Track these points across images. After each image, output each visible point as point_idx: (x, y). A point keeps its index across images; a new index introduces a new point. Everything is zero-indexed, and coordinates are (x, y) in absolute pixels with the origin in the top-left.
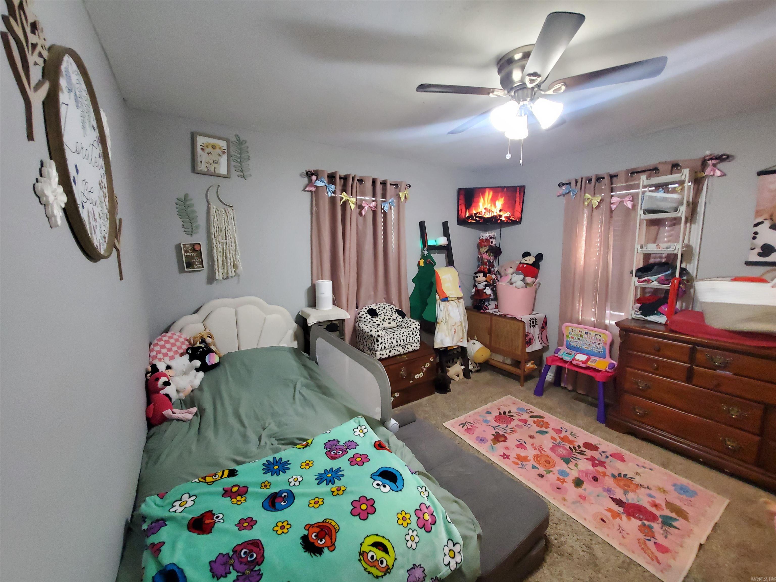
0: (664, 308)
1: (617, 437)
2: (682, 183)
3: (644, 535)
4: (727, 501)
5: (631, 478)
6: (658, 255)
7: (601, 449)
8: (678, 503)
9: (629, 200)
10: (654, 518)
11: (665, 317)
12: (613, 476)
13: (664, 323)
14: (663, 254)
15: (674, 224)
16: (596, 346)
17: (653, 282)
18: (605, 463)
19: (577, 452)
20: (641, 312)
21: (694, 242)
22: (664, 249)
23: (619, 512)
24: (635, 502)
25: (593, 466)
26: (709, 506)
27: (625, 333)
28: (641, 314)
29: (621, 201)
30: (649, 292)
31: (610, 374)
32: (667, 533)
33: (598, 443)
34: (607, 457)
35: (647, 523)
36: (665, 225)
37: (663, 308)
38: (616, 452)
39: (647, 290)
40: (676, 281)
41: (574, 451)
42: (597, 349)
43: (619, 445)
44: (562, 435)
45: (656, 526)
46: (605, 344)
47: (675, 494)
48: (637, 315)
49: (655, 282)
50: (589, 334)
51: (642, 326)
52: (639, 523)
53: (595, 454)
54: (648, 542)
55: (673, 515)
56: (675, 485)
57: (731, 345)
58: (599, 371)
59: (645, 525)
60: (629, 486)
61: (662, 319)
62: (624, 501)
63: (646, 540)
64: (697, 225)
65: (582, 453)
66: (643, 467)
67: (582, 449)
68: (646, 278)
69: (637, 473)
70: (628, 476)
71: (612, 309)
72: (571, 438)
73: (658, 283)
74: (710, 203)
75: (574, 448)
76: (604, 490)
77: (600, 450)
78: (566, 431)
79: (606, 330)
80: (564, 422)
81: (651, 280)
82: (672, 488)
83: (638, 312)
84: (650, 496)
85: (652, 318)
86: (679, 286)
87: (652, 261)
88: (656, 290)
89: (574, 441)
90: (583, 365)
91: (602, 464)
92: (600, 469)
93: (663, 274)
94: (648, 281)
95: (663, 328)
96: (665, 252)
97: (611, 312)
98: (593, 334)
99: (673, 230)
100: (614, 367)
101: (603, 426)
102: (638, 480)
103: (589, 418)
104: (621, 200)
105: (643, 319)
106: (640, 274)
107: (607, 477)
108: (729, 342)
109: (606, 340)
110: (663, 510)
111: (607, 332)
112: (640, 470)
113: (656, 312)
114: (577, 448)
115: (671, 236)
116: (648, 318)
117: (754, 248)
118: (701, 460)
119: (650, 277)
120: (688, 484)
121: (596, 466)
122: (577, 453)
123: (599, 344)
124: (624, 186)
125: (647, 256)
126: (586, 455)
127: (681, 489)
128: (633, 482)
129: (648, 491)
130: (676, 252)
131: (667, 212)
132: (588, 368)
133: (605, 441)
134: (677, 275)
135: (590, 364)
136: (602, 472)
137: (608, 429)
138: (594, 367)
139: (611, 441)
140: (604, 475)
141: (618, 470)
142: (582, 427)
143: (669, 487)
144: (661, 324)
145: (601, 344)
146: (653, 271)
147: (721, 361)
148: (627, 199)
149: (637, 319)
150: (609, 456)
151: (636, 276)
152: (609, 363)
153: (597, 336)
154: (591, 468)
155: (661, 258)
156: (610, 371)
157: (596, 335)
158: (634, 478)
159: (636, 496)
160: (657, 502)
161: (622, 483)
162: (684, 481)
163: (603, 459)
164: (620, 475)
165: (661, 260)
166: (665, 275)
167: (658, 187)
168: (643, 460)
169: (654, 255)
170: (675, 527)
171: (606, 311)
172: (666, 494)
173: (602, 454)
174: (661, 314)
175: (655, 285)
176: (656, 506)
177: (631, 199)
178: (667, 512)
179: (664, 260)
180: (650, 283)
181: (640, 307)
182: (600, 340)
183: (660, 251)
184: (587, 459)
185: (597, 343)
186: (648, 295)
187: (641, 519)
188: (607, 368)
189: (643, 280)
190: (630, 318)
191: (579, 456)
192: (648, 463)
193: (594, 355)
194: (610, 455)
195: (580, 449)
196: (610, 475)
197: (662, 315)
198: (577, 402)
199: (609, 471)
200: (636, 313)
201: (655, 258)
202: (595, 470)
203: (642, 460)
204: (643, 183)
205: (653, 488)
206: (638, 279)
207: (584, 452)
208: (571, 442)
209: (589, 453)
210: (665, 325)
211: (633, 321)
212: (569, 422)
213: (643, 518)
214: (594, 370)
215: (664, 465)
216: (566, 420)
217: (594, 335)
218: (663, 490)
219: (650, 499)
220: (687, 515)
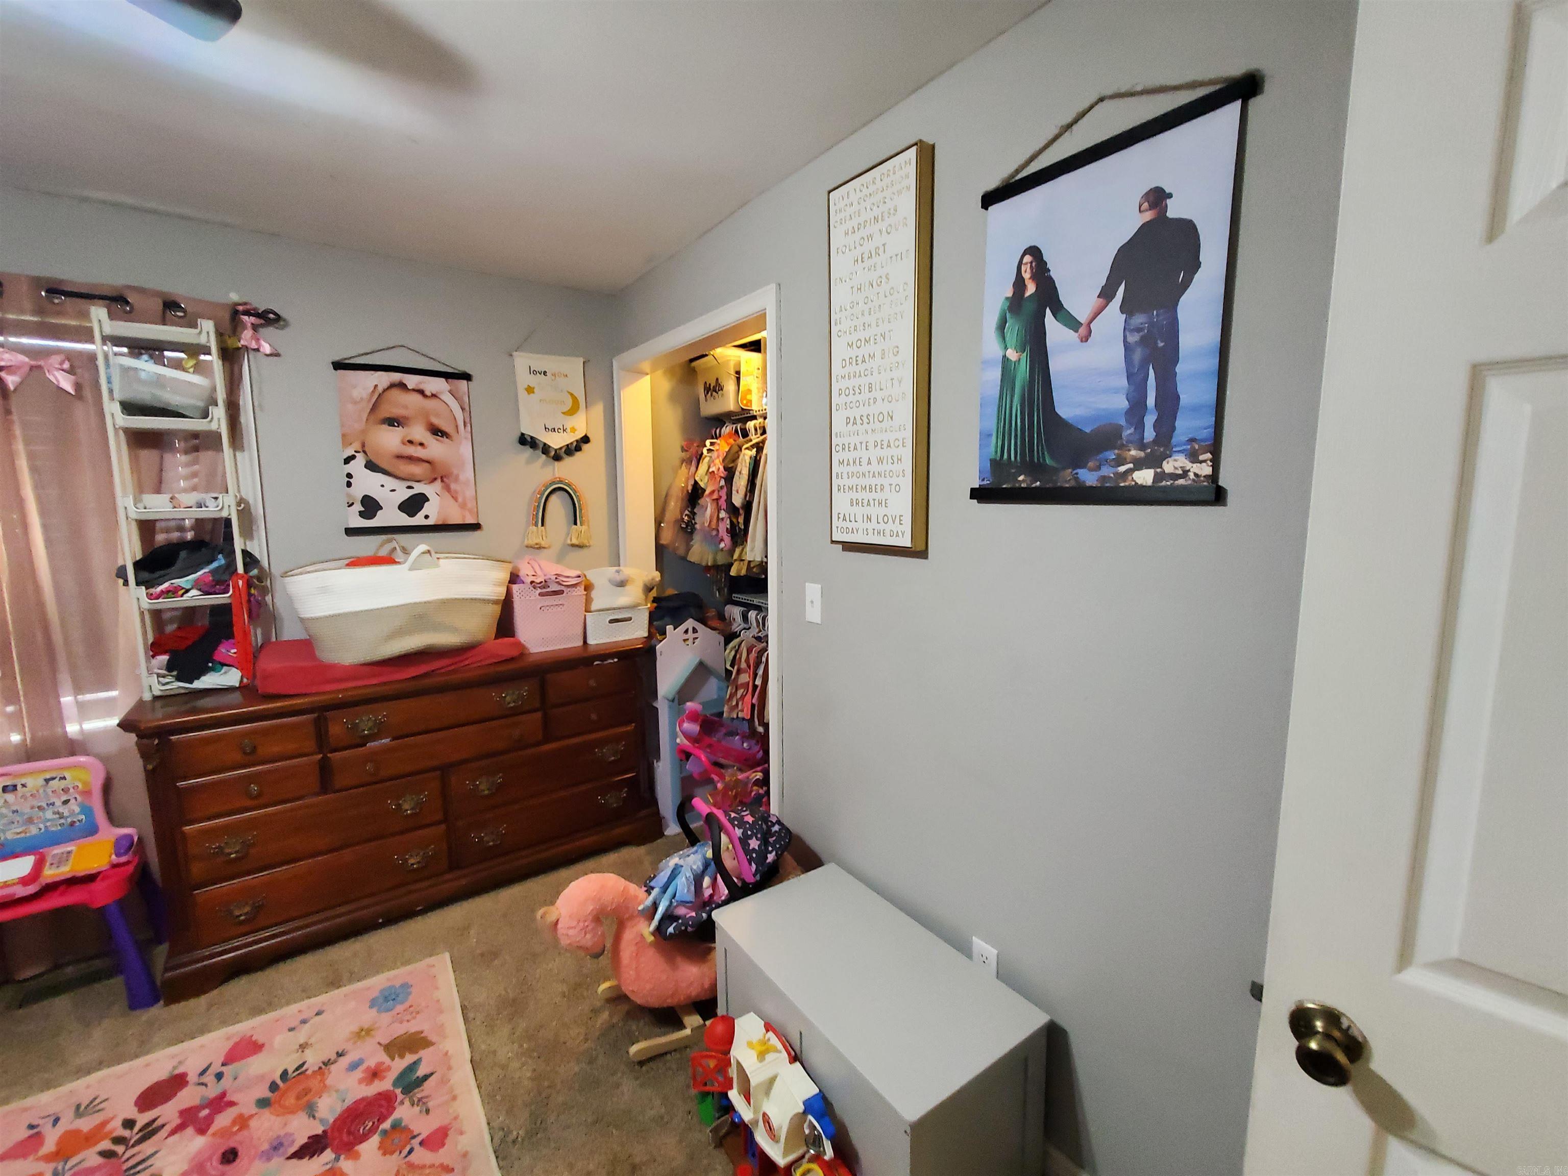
0: (226, 650)
1: (210, 1006)
2: (194, 350)
3: (398, 1152)
4: (447, 956)
5: (297, 1069)
6: (173, 524)
7: (192, 1068)
8: (400, 1030)
9: (60, 367)
10: (385, 1103)
11: (234, 669)
12: (263, 1103)
13: (237, 685)
14: (184, 519)
15: (196, 449)
16: (54, 813)
17: (187, 591)
18: (224, 1094)
19: (132, 1142)
20: (175, 673)
21: (252, 494)
22: (191, 507)
23: (328, 1167)
24: (339, 1109)
25: (202, 1131)
26: (437, 988)
27: (156, 742)
28: (179, 679)
29: (32, 368)
30: (171, 621)
31: (131, 868)
32: (424, 1103)
33: (174, 1062)
34: (219, 1076)
35: (386, 1125)
36: (172, 449)
37: (223, 650)
38: (229, 1045)
39: (166, 616)
40: (240, 583)
41: (120, 1149)
42: (62, 821)
43: (225, 1023)
44: (50, 1145)
45: (404, 1112)
46: (87, 793)
47: (386, 1018)
48: (164, 685)
49: (194, 592)
50: (19, 787)
51: (184, 708)
52: (375, 1140)
53: (187, 1098)
54: (413, 1158)
55: (409, 1059)
56: (373, 1003)
57: (378, 689)
58: (91, 878)
59: (385, 1132)
60: (307, 1091)
61: (231, 677)
62: (319, 1130)
63: (407, 1159)
64: (246, 453)
65: (149, 1131)
66: (304, 1022)
67: (142, 1119)
68: (166, 585)
69: (303, 1047)
70: (290, 1071)
71: (78, 689)
72: (86, 1124)
73: (200, 593)
74: (262, 409)
75: (118, 1140)
76: (267, 1156)
77: (192, 1077)
78: (57, 1121)
79: (73, 754)
80: (29, 1101)
81: (183, 588)
82: (374, 1012)
83: (164, 677)
84: (353, 1066)
85: (207, 681)
86: (250, 595)
87: (161, 538)
88: (190, 612)
89: (104, 1124)
90: (31, 889)
91: (220, 1103)
92: (223, 1120)
93: (206, 570)
94: (173, 592)
95: (237, 697)
96: (189, 517)
97: (80, 697)
98: (35, 782)
99: (195, 462)
100: (133, 843)
101: (157, 1011)
102: (313, 1059)
103: (106, 1023)
104: (33, 363)
105: (183, 691)
106: (145, 575)
107: (253, 1123)
108: (372, 684)
109: (85, 783)
110: (389, 1068)
111: (83, 759)
112: (301, 1036)
113: (210, 665)
114: (126, 1133)
115: (195, 475)
116: (198, 684)
117: (353, 504)
118: (380, 921)
119: (173, 581)
120: (388, 980)
121: (208, 1127)
122: (133, 1146)
123: (66, 802)
124: (35, 322)
125: (147, 527)
126: (163, 1126)
127: (386, 999)
128: (309, 1072)
129: (344, 1062)
130: (224, 514)
131: (184, 416)
132: (50, 888)
133: (185, 1045)
134: (240, 569)
135: (50, 873)
136: (234, 1123)
137: (175, 1008)
138: (69, 876)
139: (203, 1031)
140: (243, 1122)
141: (261, 1078)
142: (100, 1065)
143: (368, 1016)
144: (230, 690)
145: (73, 801)
146: (179, 564)
147: (370, 724)
148: (55, 360)
149: (167, 696)
150: (224, 1069)
151: (138, 584)
152: (113, 840)
153: (51, 782)
154: (200, 1142)
155: (181, 529)
156: (123, 859)
157: (47, 781)
158: (304, 1064)
159: (334, 1094)
160: (371, 1063)
161: (290, 1100)
162: (378, 982)
163: (213, 1091)
164: (273, 1087)
165: (184, 535)
166: (212, 572)
167: (138, 347)
168: (293, 1008)
169: (163, 524)
170: (426, 1077)
171: (62, 700)
172: (372, 1032)
173: (205, 1079)
174: (223, 665)
175: (194, 597)
176: (375, 1074)
177: (66, 366)
178: (400, 1065)
179: (189, 536)
180: (182, 596)
181: (169, 661)
182: (65, 790)
183: (179, 513)
184: (173, 1132)
185: (58, 803)
186: (170, 628)
187: (373, 1131)
188: (114, 857)
189: (162, 591)
190: (147, 697)
191: (147, 1148)
192: (306, 1006)
193: (56, 839)
194: (223, 1065)
195: (136, 1129)
196: (254, 1110)
197: (225, 668)
198: (35, 1008)
199: (246, 1102)
200: (161, 679)
201: (167, 530)
202: (214, 1134)
203: (291, 1012)
204: (101, 327)
205: (347, 1046)
206: (147, 589)
207: (154, 1121)
208: (90, 1139)
209: (168, 1112)
210: (242, 688)
211: (158, 704)
212: (48, 1085)
213: (374, 1123)
214: (73, 882)
215: (334, 983)
216: (31, 1090)
217: (42, 782)
218: (363, 1033)
219: (359, 1074)
220: (422, 1035)
